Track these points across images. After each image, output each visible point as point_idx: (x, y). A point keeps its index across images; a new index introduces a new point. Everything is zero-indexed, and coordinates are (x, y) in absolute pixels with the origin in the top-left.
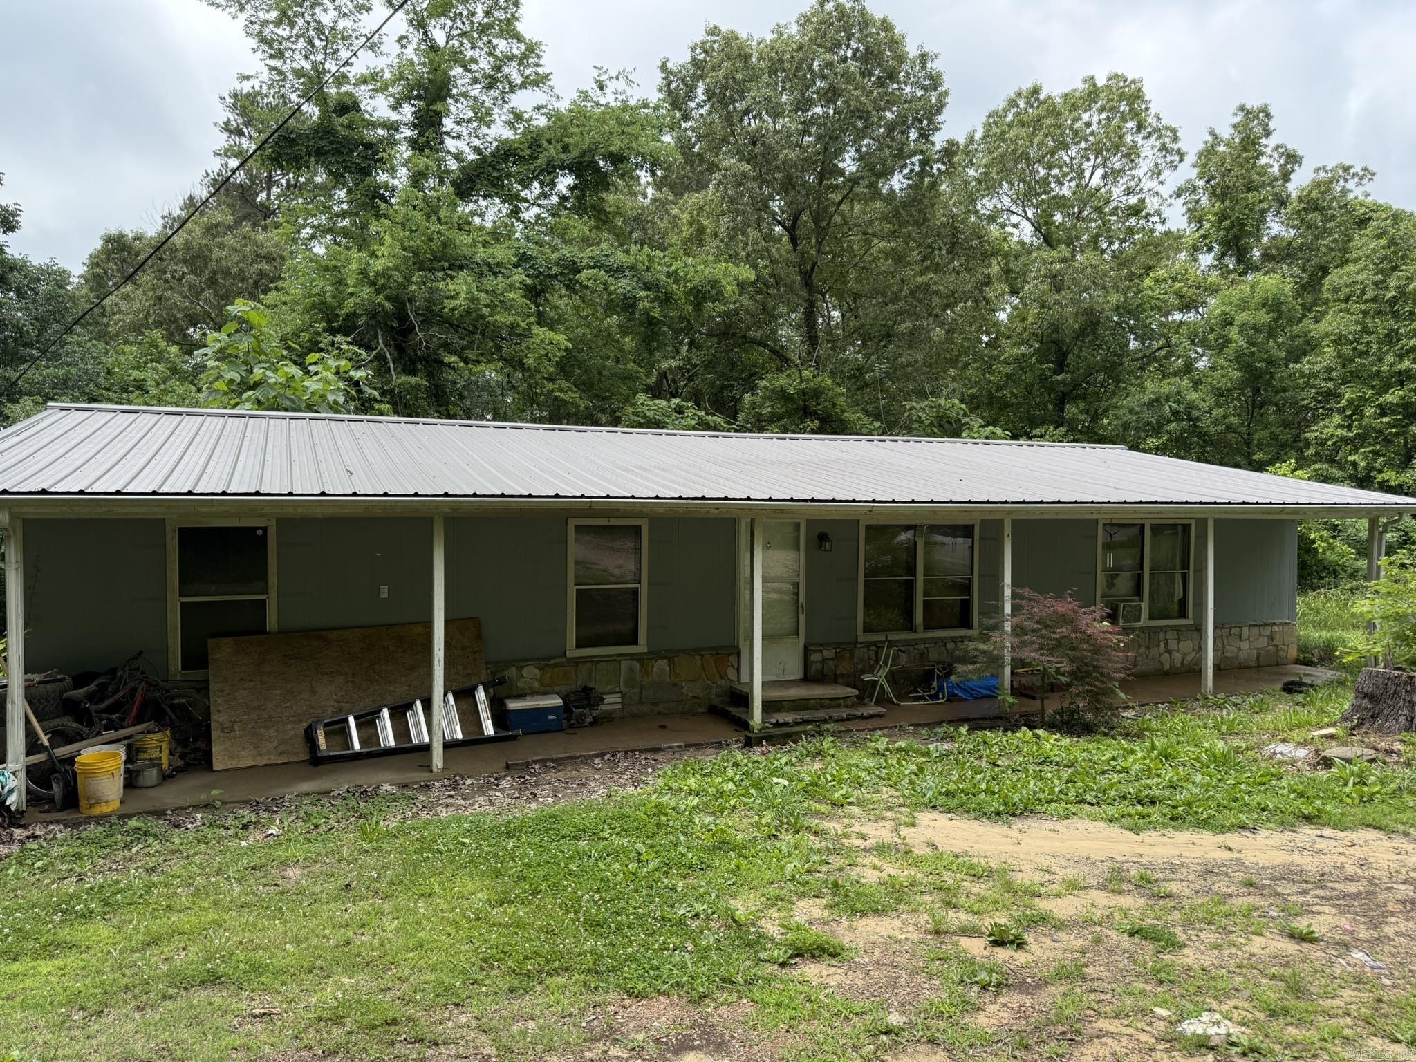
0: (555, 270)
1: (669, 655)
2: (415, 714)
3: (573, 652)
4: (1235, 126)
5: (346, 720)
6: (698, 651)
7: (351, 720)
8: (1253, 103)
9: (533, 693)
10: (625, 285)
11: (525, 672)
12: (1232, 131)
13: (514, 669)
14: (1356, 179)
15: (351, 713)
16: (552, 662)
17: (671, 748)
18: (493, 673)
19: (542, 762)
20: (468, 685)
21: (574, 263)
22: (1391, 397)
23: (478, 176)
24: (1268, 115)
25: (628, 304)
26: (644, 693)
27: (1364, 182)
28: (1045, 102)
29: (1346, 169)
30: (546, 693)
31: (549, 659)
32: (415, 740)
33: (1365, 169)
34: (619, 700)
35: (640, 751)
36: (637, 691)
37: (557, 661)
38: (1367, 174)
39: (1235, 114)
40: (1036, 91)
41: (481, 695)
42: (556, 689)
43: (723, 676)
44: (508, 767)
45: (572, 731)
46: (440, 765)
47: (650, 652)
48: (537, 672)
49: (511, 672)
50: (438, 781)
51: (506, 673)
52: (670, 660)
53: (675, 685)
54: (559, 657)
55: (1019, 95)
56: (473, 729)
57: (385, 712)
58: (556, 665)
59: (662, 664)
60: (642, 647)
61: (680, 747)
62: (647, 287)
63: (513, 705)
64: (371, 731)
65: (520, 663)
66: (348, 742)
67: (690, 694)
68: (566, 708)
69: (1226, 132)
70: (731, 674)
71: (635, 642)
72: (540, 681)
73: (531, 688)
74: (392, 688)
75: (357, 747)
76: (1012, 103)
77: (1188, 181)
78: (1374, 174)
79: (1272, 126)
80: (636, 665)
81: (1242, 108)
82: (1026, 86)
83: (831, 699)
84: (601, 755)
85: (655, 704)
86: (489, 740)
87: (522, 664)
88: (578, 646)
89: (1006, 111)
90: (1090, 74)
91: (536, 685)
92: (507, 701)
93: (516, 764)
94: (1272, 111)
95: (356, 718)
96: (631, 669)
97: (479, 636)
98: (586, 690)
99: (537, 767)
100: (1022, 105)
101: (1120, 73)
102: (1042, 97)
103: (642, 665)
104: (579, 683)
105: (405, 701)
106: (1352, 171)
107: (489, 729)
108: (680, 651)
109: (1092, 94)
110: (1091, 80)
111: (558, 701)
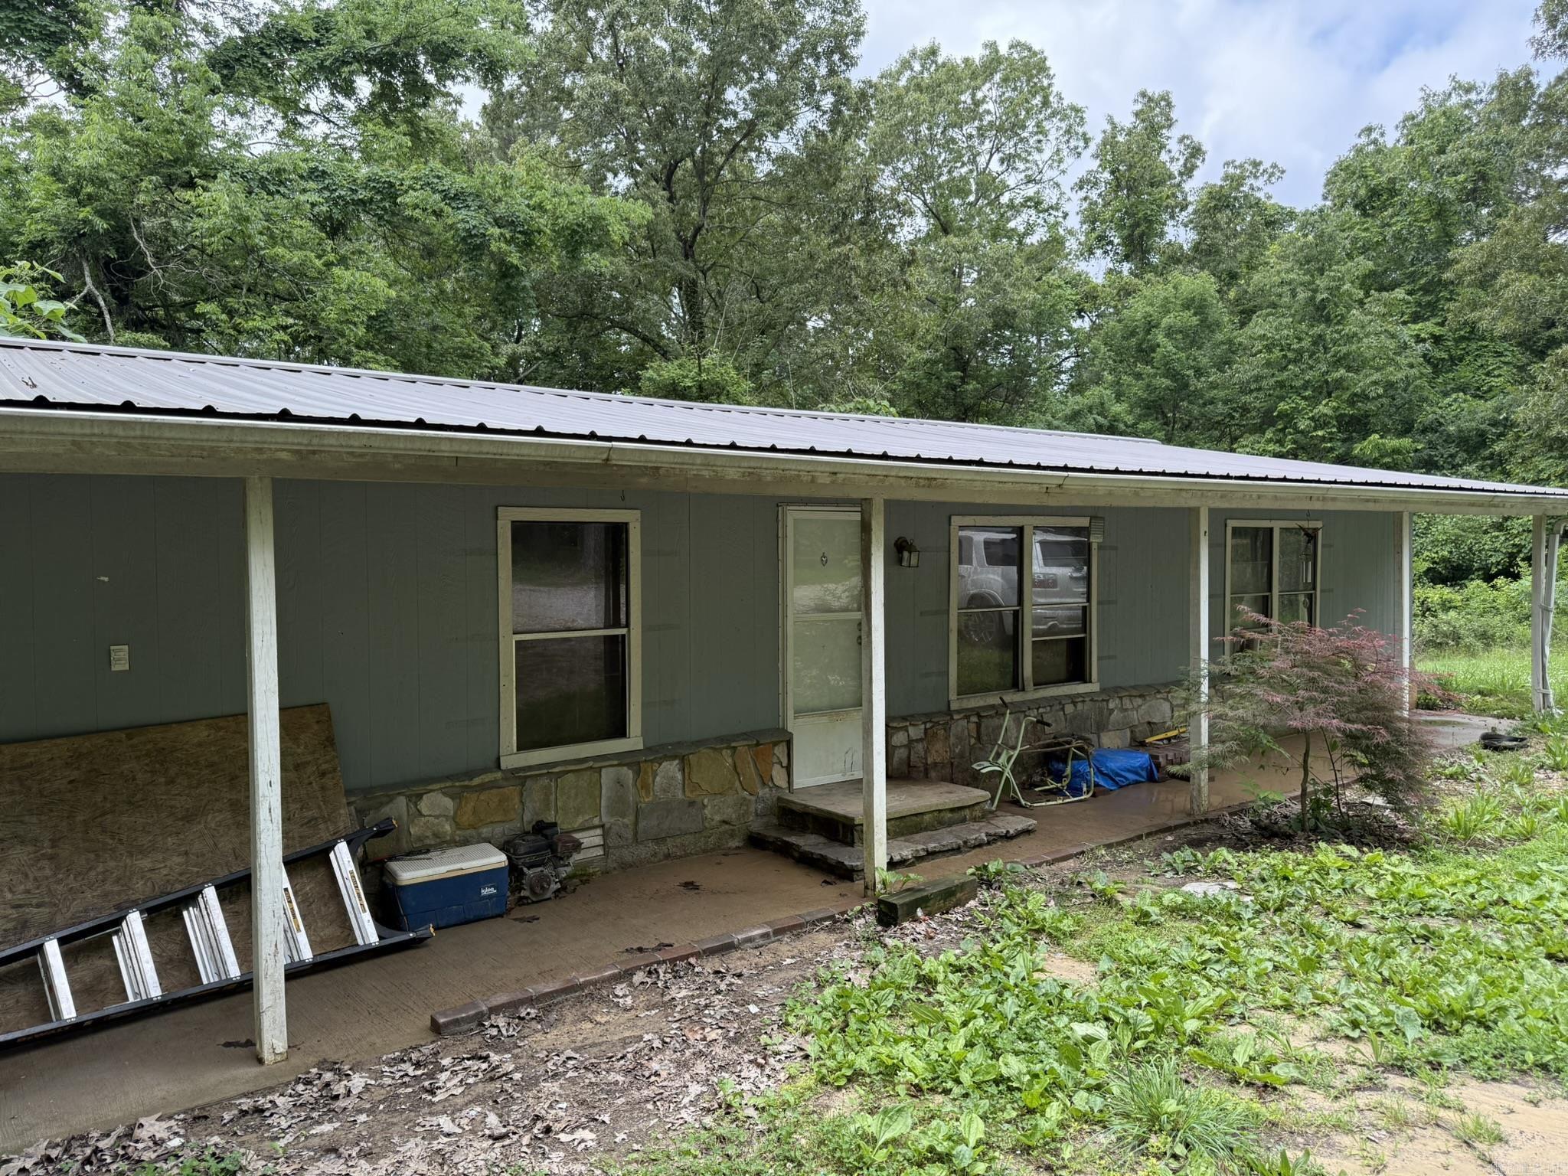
0: (363, 194)
1: (680, 751)
2: (205, 915)
3: (513, 759)
4: (1137, 115)
5: (40, 949)
6: (726, 741)
7: (53, 949)
8: (1154, 90)
9: (443, 844)
10: (466, 218)
11: (424, 806)
12: (1133, 119)
13: (402, 801)
14: (1266, 176)
15: (49, 932)
16: (476, 781)
17: (750, 940)
18: (361, 812)
19: (510, 1008)
20: (316, 842)
21: (391, 185)
22: (1324, 408)
23: (238, 60)
24: (1169, 104)
25: (473, 246)
26: (642, 824)
27: (1273, 179)
28: (944, 65)
29: (1256, 164)
30: (465, 842)
31: (470, 774)
32: (208, 977)
33: (1274, 166)
34: (599, 841)
35: (698, 955)
36: (629, 820)
37: (487, 778)
38: (1276, 172)
39: (1136, 101)
40: (933, 52)
41: (343, 858)
42: (485, 831)
43: (766, 780)
44: (436, 1028)
45: (529, 911)
46: (281, 1046)
47: (648, 749)
48: (448, 803)
49: (398, 807)
50: (280, 1088)
51: (386, 811)
52: (683, 760)
53: (692, 804)
54: (485, 770)
55: (913, 54)
56: (330, 931)
57: (135, 921)
58: (483, 787)
59: (670, 769)
60: (633, 741)
61: (765, 936)
62: (498, 222)
63: (410, 873)
64: (105, 963)
65: (415, 787)
66: (43, 1001)
67: (718, 818)
68: (514, 869)
69: (1127, 120)
70: (779, 776)
71: (619, 730)
72: (455, 820)
73: (436, 835)
74: (146, 863)
75: (68, 1011)
76: (906, 65)
77: (1090, 172)
78: (1283, 172)
79: (1174, 115)
80: (628, 774)
81: (1144, 95)
82: (922, 44)
83: (952, 810)
84: (626, 975)
85: (659, 840)
86: (372, 953)
87: (417, 789)
88: (522, 747)
89: (900, 73)
90: (991, 39)
91: (448, 827)
92: (394, 866)
93: (457, 1022)
94: (1174, 100)
95: (62, 941)
96: (619, 783)
97: (330, 741)
98: (541, 828)
99: (501, 1022)
100: (917, 67)
101: (1023, 41)
102: (940, 60)
103: (637, 773)
104: (527, 817)
105: (178, 891)
106: (1261, 168)
107: (367, 931)
108: (700, 743)
109: (993, 63)
110: (992, 46)
111: (498, 859)
